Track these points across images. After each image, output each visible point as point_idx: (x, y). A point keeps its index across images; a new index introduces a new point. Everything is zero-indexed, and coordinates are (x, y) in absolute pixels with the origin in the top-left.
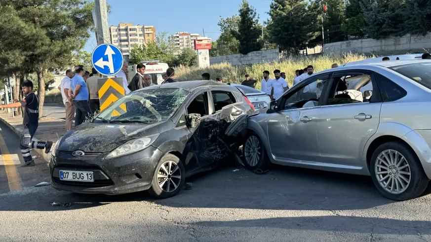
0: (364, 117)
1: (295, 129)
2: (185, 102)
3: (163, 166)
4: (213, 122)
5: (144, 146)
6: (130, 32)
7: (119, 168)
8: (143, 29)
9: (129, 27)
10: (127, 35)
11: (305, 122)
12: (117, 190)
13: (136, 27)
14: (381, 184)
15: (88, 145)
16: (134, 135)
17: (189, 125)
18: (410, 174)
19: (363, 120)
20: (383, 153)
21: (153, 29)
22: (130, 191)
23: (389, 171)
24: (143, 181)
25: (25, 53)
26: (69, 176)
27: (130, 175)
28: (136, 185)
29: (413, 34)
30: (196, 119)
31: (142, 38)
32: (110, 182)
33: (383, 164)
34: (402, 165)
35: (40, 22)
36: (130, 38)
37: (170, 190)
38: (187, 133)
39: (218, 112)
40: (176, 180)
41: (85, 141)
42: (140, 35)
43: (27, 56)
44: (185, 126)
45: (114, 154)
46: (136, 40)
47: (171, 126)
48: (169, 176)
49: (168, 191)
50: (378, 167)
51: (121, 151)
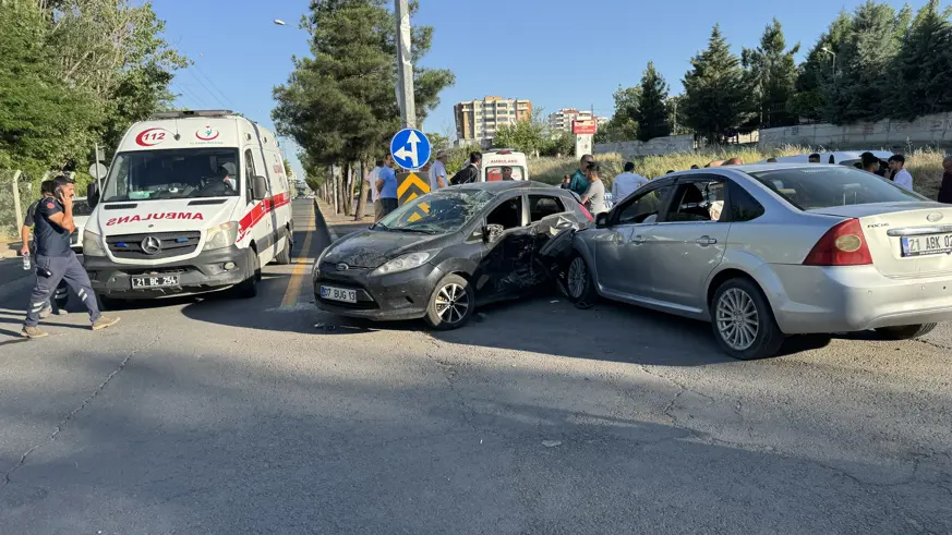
0: (706, 241)
1: (625, 251)
2: (484, 209)
3: (444, 290)
4: (526, 237)
5: (420, 263)
6: (498, 108)
7: (386, 289)
8: (515, 104)
9: (497, 102)
10: (494, 112)
11: (638, 243)
12: (382, 315)
13: (506, 102)
14: (723, 334)
15: (354, 258)
16: (408, 249)
17: (486, 240)
18: (757, 324)
19: (704, 245)
20: (728, 293)
21: (529, 105)
22: (398, 318)
23: (733, 318)
24: (414, 307)
25: (347, 135)
26: (332, 293)
27: (400, 297)
28: (405, 311)
29: (893, 118)
30: (498, 232)
31: (514, 116)
32: (374, 305)
33: (727, 308)
34: (750, 310)
35: (367, 97)
36: (498, 116)
37: (452, 320)
38: (483, 250)
39: (536, 223)
40: (461, 309)
41: (351, 252)
42: (511, 113)
43: (348, 139)
44: (481, 240)
45: (382, 270)
46: (506, 119)
47: (460, 239)
48: (452, 303)
49: (449, 321)
50: (721, 313)
51: (391, 267)
